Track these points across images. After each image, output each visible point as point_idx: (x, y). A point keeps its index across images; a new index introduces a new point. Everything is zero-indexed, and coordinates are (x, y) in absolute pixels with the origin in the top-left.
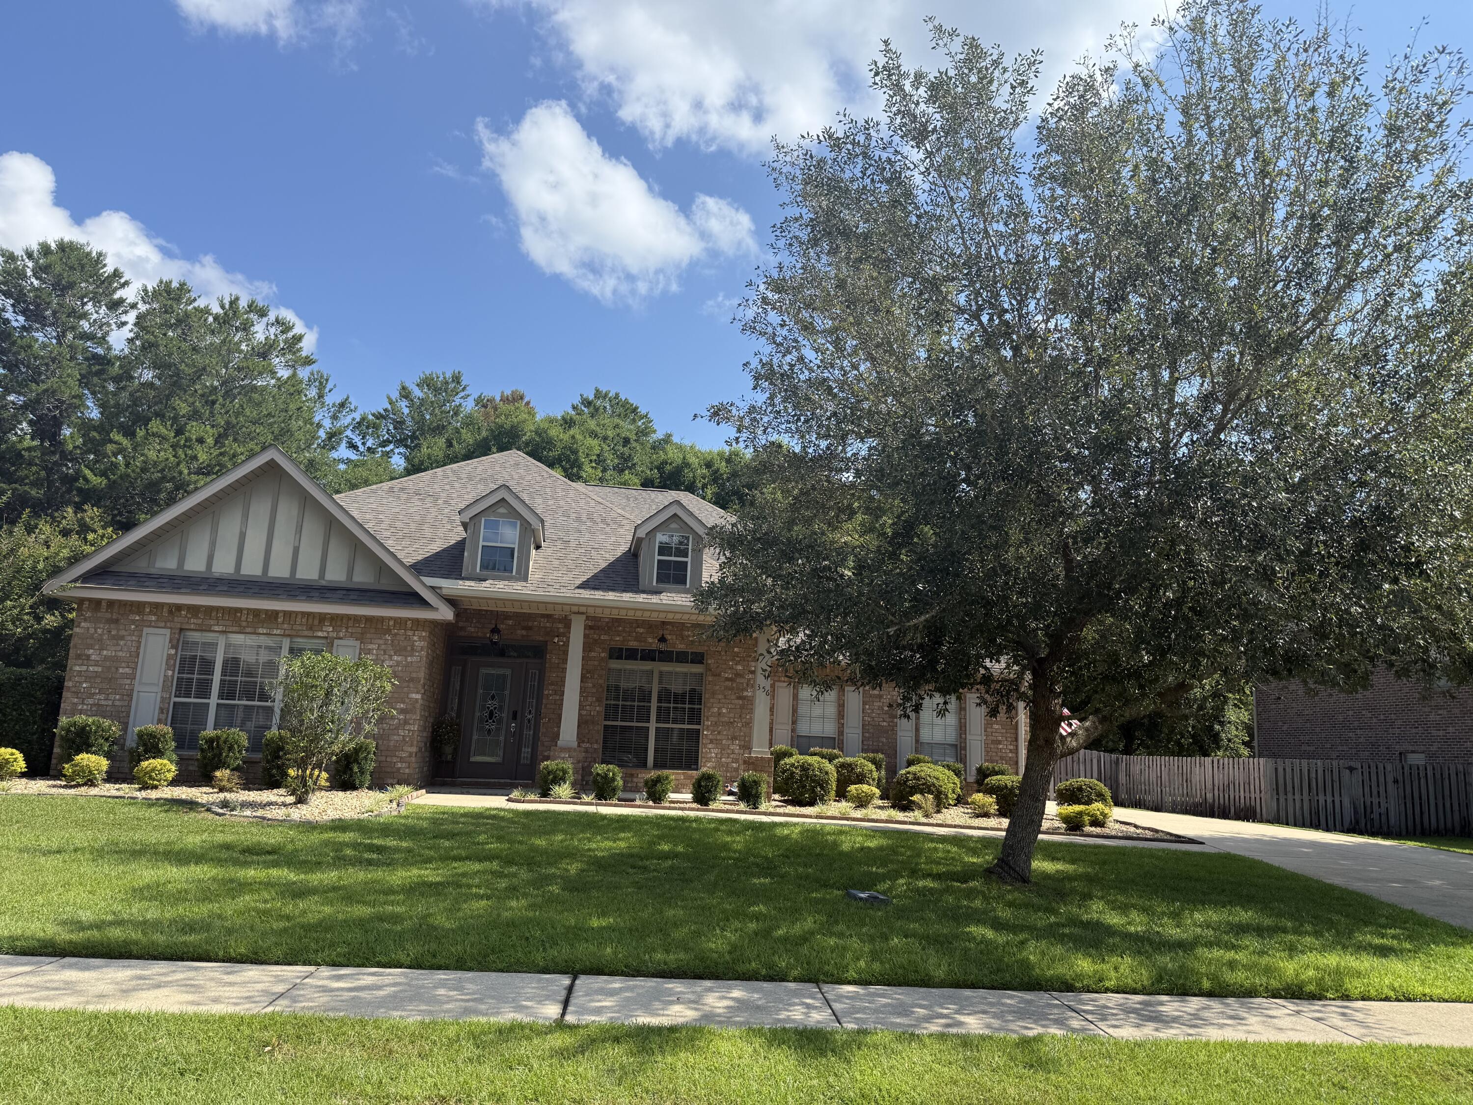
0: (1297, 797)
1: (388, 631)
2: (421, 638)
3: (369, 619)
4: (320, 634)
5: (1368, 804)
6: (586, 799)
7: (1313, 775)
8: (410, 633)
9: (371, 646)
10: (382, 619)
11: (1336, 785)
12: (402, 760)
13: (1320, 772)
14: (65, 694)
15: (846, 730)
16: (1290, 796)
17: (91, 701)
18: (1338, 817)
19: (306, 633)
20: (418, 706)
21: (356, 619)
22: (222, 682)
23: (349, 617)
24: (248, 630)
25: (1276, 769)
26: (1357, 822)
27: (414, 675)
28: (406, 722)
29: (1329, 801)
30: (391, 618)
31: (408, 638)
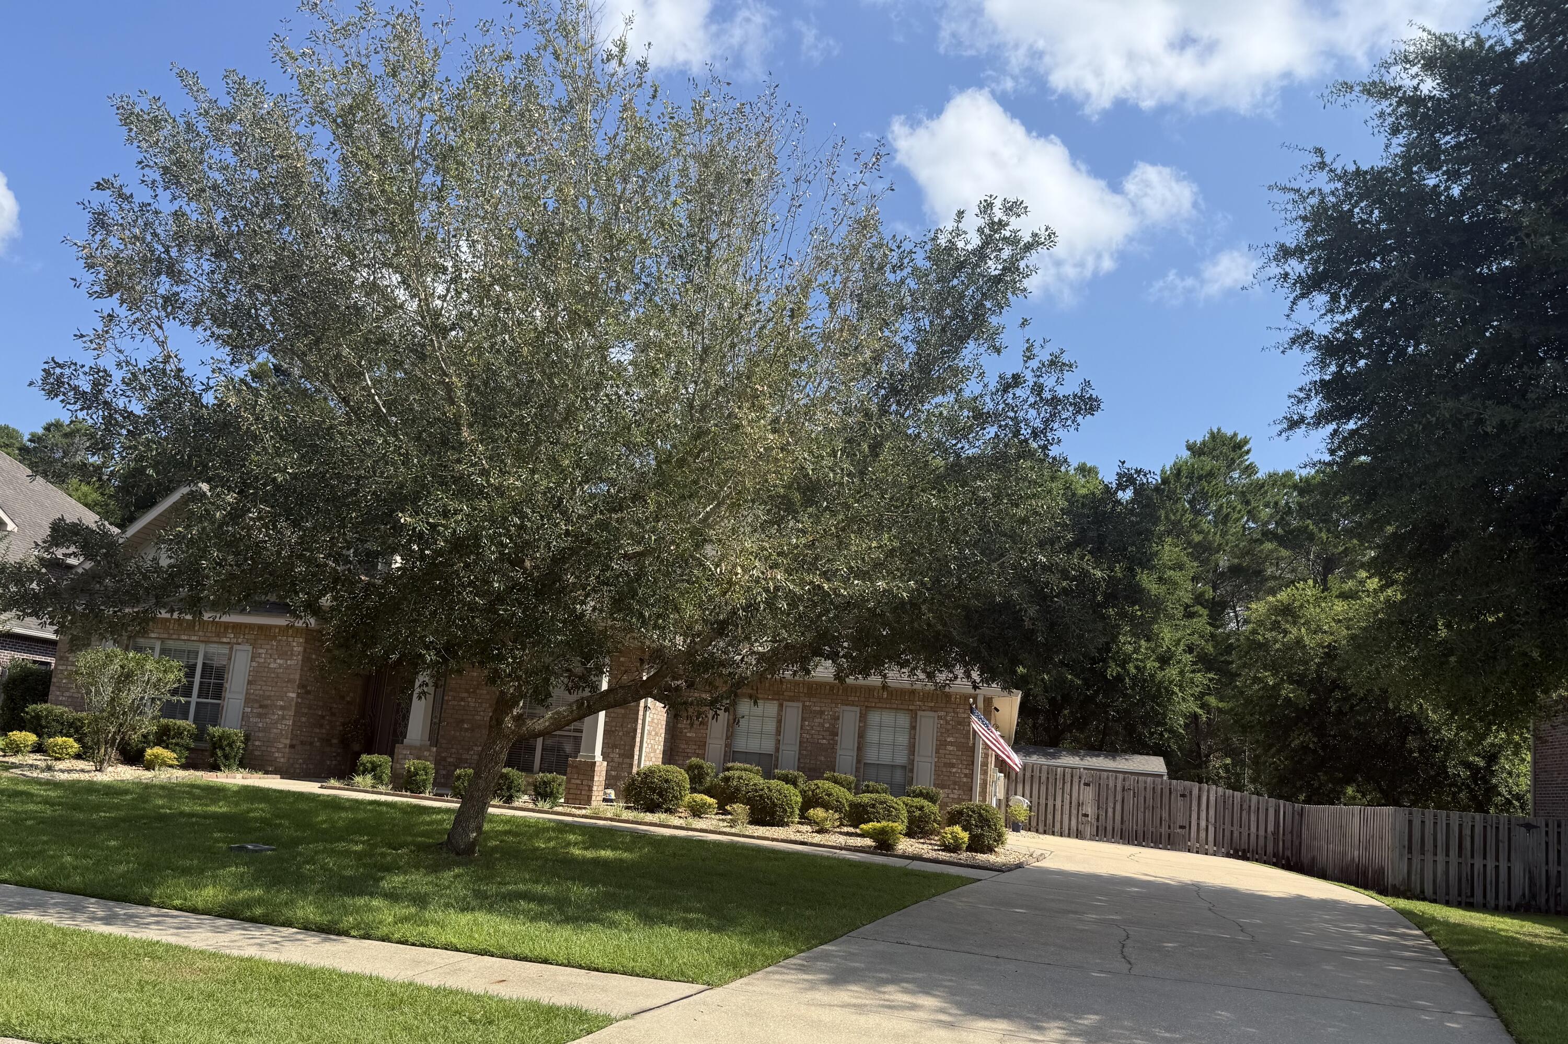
0: (1441, 858)
1: (274, 638)
2: (299, 644)
3: (261, 627)
4: (225, 640)
5: (1553, 873)
6: (382, 788)
7: (1467, 832)
8: (290, 639)
9: (261, 651)
10: (269, 627)
11: (1503, 847)
12: (279, 750)
13: (1478, 830)
14: (52, 688)
15: (781, 747)
16: (1429, 857)
17: (67, 694)
18: (1503, 887)
19: (215, 639)
20: (293, 703)
21: (251, 627)
22: (201, 683)
23: (246, 626)
24: (174, 637)
25: (1410, 822)
26: (1534, 896)
27: (292, 677)
28: (283, 718)
29: (1491, 865)
30: (276, 626)
31: (289, 644)
